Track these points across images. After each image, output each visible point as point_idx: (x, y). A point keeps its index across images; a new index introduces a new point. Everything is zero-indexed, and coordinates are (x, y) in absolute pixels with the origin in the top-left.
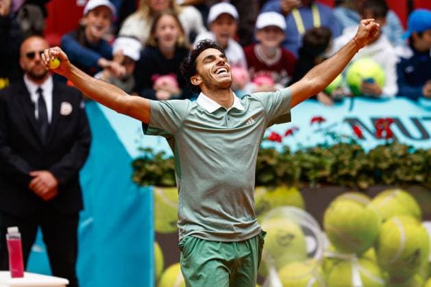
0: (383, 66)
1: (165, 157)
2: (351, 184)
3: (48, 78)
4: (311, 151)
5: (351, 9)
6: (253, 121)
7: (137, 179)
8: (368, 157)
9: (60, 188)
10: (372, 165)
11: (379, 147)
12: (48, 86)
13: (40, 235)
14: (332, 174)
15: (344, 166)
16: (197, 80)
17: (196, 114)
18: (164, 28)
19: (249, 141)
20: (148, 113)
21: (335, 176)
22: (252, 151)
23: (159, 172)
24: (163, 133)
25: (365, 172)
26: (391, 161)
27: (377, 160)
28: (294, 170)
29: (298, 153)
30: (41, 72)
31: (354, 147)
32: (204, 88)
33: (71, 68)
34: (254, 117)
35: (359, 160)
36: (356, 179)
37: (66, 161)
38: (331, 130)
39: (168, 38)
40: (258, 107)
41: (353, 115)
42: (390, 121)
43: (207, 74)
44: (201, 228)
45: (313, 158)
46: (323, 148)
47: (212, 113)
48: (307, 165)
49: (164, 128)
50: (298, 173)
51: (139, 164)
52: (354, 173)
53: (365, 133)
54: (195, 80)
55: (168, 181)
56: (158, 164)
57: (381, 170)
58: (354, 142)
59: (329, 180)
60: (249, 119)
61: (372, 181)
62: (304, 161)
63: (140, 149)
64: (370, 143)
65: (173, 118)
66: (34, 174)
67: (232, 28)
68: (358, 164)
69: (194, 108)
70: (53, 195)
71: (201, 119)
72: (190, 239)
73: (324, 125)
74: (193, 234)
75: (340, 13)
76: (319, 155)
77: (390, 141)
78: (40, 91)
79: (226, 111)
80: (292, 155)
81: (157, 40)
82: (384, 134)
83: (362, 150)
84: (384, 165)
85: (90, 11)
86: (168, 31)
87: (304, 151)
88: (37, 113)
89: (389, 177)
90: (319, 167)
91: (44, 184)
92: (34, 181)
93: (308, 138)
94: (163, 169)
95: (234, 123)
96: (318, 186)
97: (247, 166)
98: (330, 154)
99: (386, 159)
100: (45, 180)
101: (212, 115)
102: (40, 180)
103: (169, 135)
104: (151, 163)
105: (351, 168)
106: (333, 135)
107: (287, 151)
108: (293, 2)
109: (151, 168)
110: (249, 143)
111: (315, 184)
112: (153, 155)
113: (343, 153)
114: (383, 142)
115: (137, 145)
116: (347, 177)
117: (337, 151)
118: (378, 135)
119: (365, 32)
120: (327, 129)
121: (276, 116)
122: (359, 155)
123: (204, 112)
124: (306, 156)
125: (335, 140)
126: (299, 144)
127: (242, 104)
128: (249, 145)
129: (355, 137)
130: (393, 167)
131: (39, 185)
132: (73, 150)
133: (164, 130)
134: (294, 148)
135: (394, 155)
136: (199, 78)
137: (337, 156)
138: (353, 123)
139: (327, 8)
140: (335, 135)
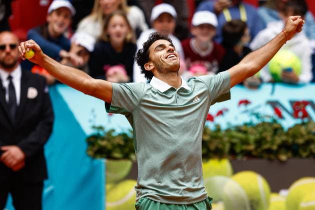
0: (300, 57)
1: (114, 134)
2: (272, 157)
3: (17, 67)
4: (239, 129)
5: (272, 8)
6: (199, 99)
7: (91, 153)
8: (287, 134)
9: (27, 160)
10: (290, 140)
11: (296, 125)
12: (17, 74)
13: (10, 200)
14: (256, 149)
15: (267, 142)
16: (150, 66)
17: (150, 94)
18: (115, 26)
19: (195, 116)
20: (110, 93)
21: (259, 150)
22: (198, 125)
23: (109, 146)
24: (123, 111)
25: (284, 146)
26: (307, 137)
27: (294, 136)
28: (224, 145)
29: (228, 130)
30: (11, 61)
31: (275, 125)
32: (156, 72)
33: (44, 57)
34: (199, 96)
35: (279, 136)
36: (277, 153)
37: (32, 138)
38: (256, 111)
39: (118, 35)
40: (203, 88)
41: (274, 98)
42: (306, 103)
43: (159, 60)
44: (154, 191)
45: (240, 135)
46: (249, 127)
47: (164, 93)
48: (235, 141)
49: (124, 107)
50: (227, 148)
51: (92, 140)
52: (275, 147)
53: (284, 114)
54: (148, 67)
55: (117, 155)
56: (109, 140)
57: (298, 146)
58: (275, 121)
59: (254, 153)
60: (195, 97)
61: (290, 154)
62: (233, 137)
63: (94, 127)
64: (288, 122)
65: (131, 98)
66: (4, 148)
67: (172, 25)
68: (279, 140)
69: (149, 89)
70: (21, 166)
71: (155, 98)
72: (145, 200)
73: (249, 107)
74: (147, 196)
75: (263, 12)
76: (245, 132)
77: (306, 120)
78: (10, 78)
79: (175, 90)
80: (223, 133)
81: (109, 36)
82: (300, 114)
83: (282, 128)
84: (301, 141)
85: (53, 11)
86: (118, 28)
87: (233, 129)
88: (7, 97)
89: (305, 151)
90: (245, 142)
91: (13, 157)
92: (5, 155)
93: (236, 118)
94: (113, 145)
95: (182, 101)
96: (245, 159)
97: (195, 138)
98: (255, 131)
99: (302, 136)
100: (14, 153)
101: (164, 94)
102: (10, 154)
103: (128, 112)
104: (103, 139)
105: (273, 143)
106: (257, 116)
107: (218, 129)
108: (224, 3)
109: (103, 143)
110: (195, 118)
111: (242, 157)
112: (105, 133)
113: (265, 130)
114: (299, 121)
115: (92, 124)
116: (269, 151)
117: (260, 129)
118: (295, 115)
119: (293, 27)
120: (252, 110)
121: (218, 96)
122: (279, 132)
123: (157, 93)
124: (235, 134)
125: (259, 120)
126: (228, 124)
127: (189, 85)
128: (196, 120)
129: (276, 117)
130: (308, 143)
131: (9, 157)
132: (38, 128)
133: (123, 109)
134: (224, 127)
135: (309, 133)
136: (152, 64)
137: (261, 133)
138: (275, 105)
139: (252, 8)
140: (259, 116)
